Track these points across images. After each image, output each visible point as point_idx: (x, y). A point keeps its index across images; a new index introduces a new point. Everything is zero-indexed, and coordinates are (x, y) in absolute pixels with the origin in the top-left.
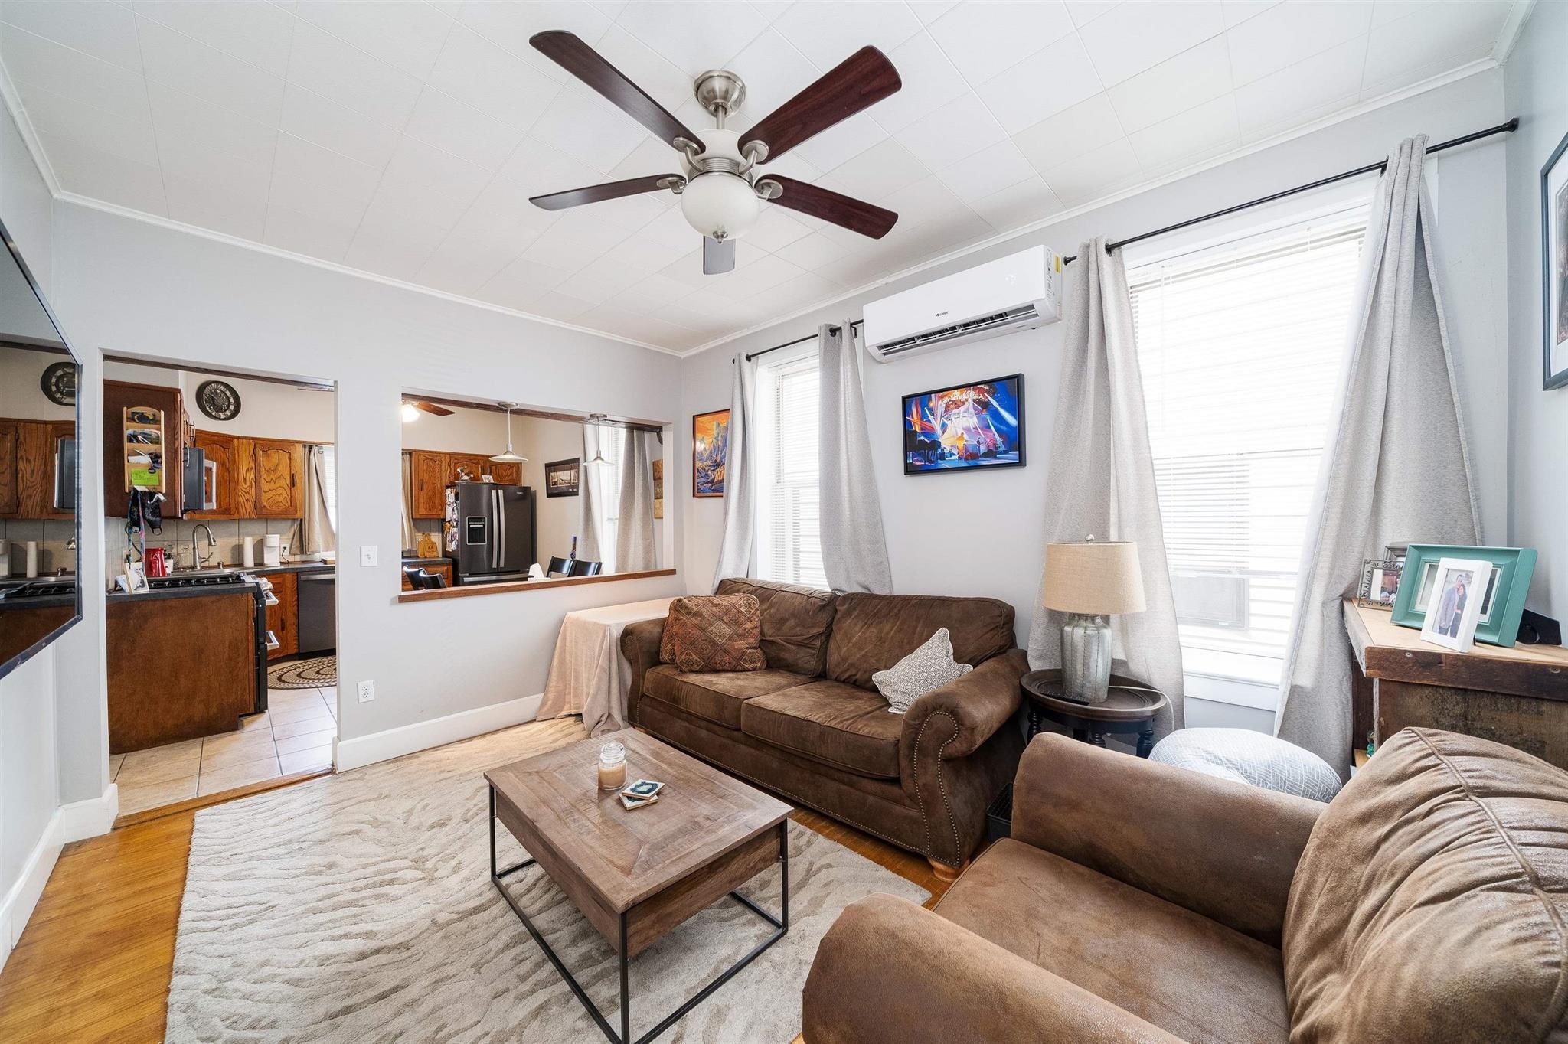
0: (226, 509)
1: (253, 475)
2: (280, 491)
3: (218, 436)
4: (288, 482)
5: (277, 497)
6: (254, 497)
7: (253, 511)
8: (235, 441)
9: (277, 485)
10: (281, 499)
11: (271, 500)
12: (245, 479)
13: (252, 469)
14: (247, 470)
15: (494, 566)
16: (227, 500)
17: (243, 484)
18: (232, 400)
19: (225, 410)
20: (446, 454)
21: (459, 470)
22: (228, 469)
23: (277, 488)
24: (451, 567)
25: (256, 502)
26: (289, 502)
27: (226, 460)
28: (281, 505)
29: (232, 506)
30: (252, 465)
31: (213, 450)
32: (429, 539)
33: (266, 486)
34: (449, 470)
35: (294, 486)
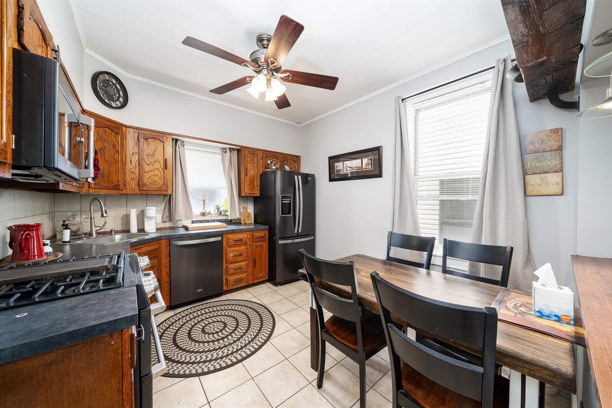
0: (116, 185)
1: (137, 158)
2: (156, 172)
3: (109, 121)
4: (162, 166)
5: (154, 176)
6: (138, 176)
7: (137, 187)
8: (124, 128)
9: (155, 167)
10: (156, 179)
11: (150, 179)
12: (131, 161)
13: (136, 153)
14: (133, 154)
15: (296, 232)
16: (117, 178)
17: (130, 165)
18: (121, 93)
19: (116, 101)
20: (260, 150)
21: (269, 162)
22: (118, 152)
23: (154, 170)
24: (267, 232)
25: (139, 180)
26: (163, 181)
27: (116, 143)
28: (157, 183)
29: (121, 183)
30: (136, 150)
31: (106, 133)
32: (247, 210)
33: (146, 168)
34: (262, 162)
35: (166, 168)
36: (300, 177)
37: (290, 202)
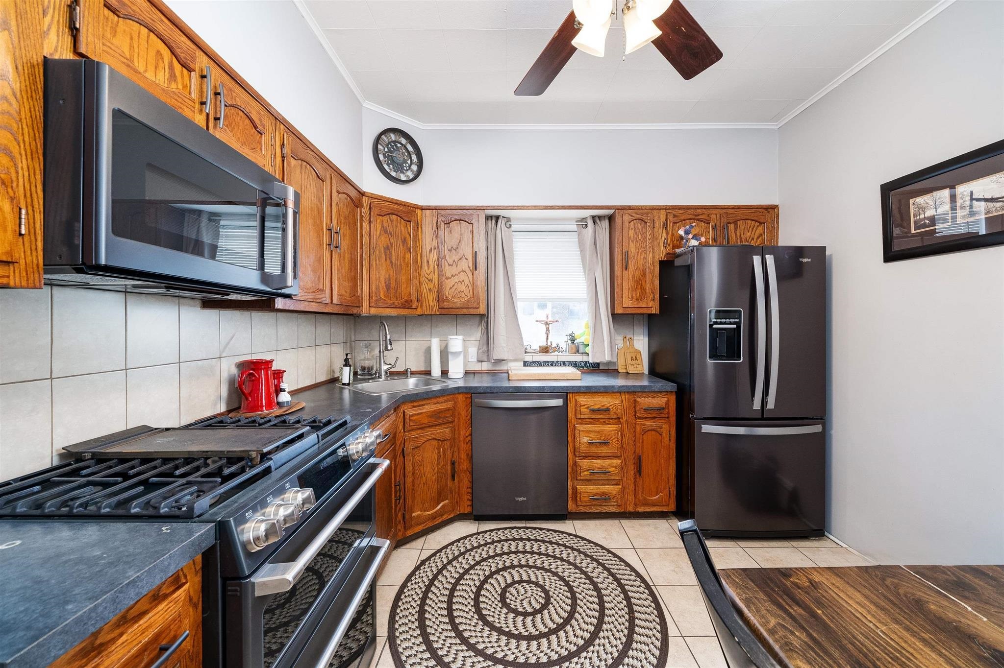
0: (406, 301)
1: (435, 257)
2: (462, 276)
3: (398, 204)
4: (471, 265)
5: (459, 283)
6: (437, 286)
7: (436, 304)
8: (419, 212)
9: (459, 269)
10: (462, 287)
11: (453, 289)
12: (428, 262)
13: (435, 249)
14: (431, 251)
15: (757, 405)
16: (409, 289)
17: (426, 268)
18: (414, 157)
19: (407, 170)
20: (659, 208)
21: (681, 232)
22: (409, 249)
23: (459, 273)
24: (673, 399)
25: (438, 291)
26: (471, 291)
27: (408, 236)
28: (463, 296)
29: (414, 298)
30: (435, 243)
31: (392, 224)
32: (632, 346)
33: (449, 271)
34: (664, 235)
35: (476, 269)
36: (770, 259)
37: (739, 327)
